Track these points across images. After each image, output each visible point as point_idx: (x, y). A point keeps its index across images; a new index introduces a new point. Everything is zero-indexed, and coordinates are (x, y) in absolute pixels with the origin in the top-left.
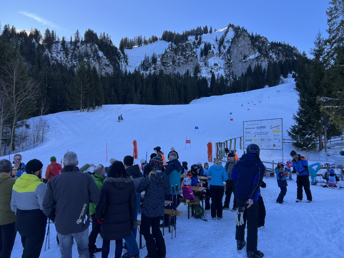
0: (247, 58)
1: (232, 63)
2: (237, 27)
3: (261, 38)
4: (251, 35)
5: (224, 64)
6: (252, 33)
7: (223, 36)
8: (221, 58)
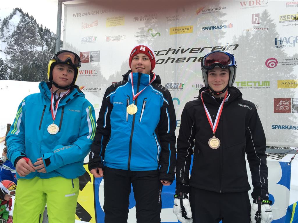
0: (34, 48)
1: (15, 49)
2: (26, 13)
3: (50, 33)
4: (40, 26)
5: (6, 48)
6: (42, 25)
7: (7, 18)
8: (3, 40)
